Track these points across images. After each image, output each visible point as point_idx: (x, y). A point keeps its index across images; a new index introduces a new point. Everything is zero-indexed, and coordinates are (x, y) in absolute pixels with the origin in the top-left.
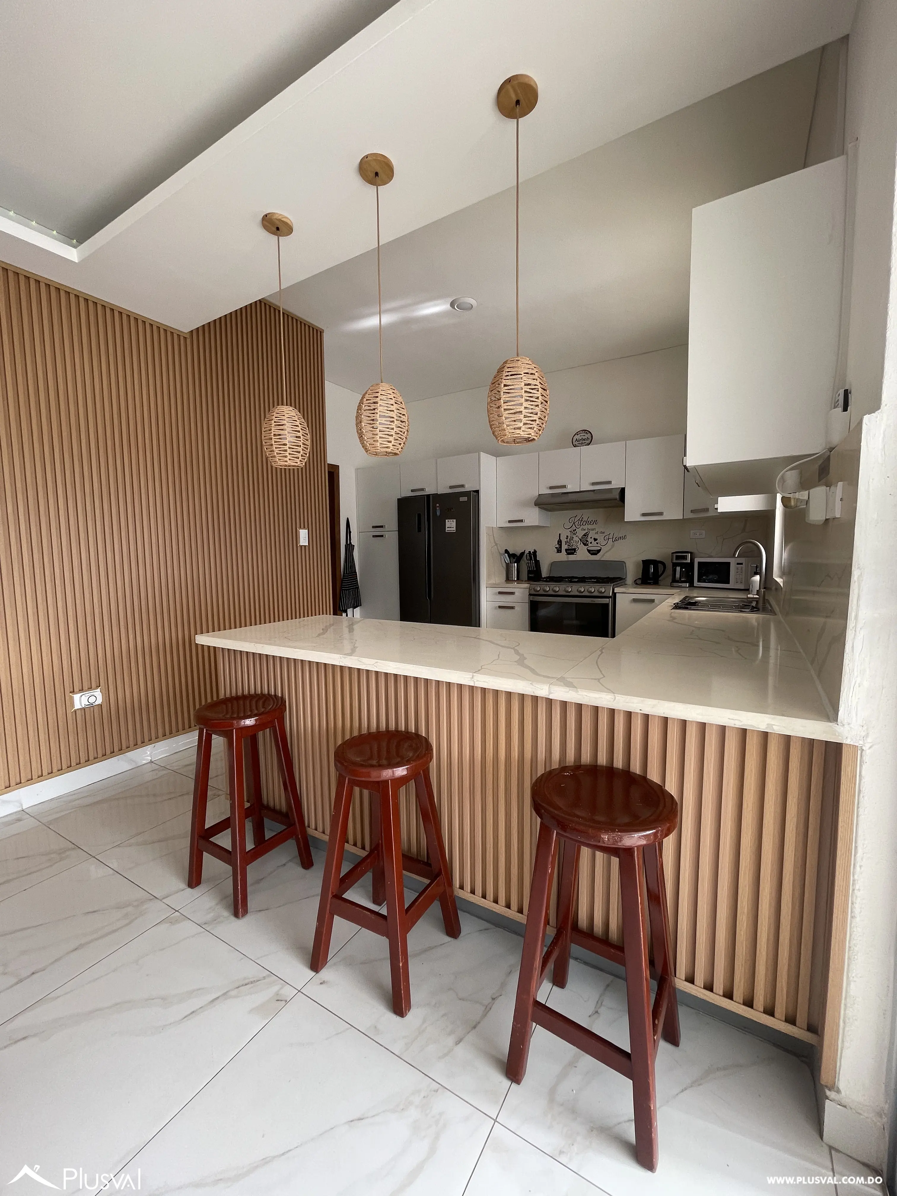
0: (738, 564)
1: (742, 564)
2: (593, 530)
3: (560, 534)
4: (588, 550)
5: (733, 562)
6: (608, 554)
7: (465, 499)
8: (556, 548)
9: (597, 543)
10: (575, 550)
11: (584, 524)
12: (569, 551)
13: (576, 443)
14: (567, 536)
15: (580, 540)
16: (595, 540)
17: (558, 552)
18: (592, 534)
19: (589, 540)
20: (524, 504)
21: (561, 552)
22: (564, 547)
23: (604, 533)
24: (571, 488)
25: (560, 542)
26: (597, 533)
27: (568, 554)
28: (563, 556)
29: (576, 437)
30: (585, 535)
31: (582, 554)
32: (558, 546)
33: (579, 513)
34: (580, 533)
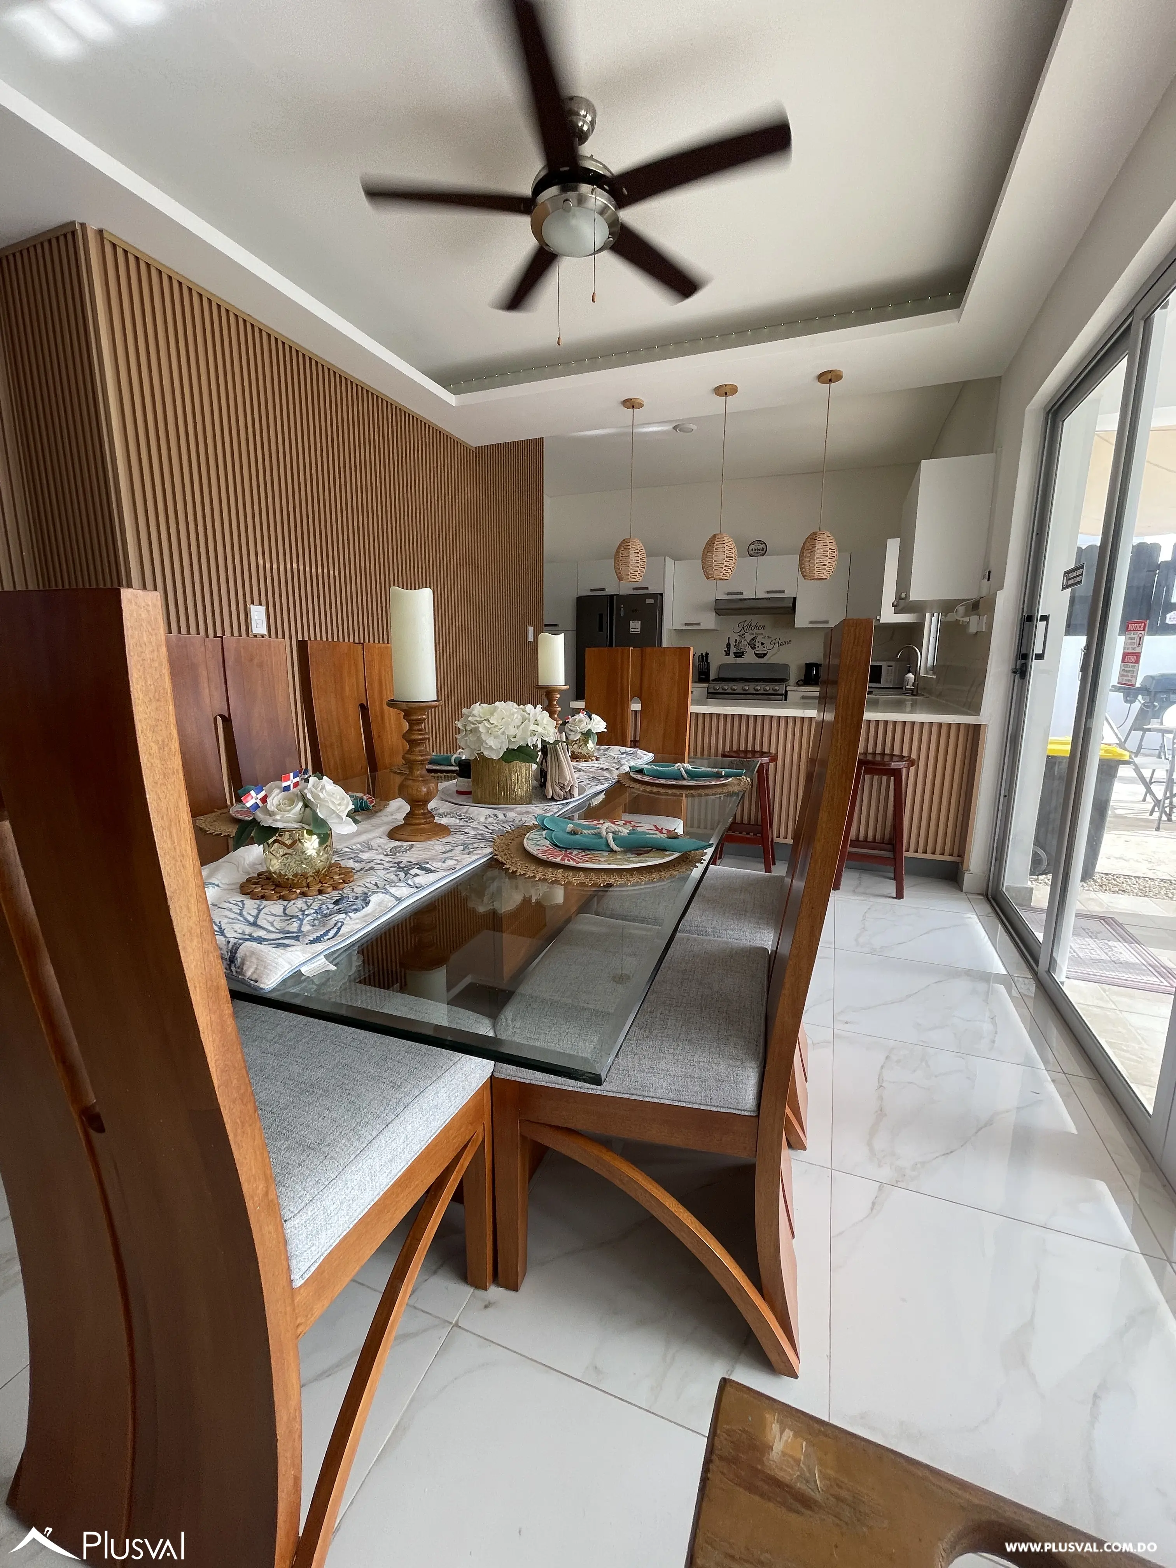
0: (889, 666)
1: (892, 666)
2: (760, 634)
3: (729, 638)
4: (756, 654)
5: (884, 664)
6: (776, 656)
7: (652, 601)
8: (725, 651)
9: (764, 647)
10: (743, 653)
11: (753, 628)
12: (738, 655)
13: (752, 552)
14: (736, 640)
15: (748, 644)
16: (762, 644)
17: (726, 655)
18: (760, 639)
19: (757, 644)
20: (703, 608)
21: (729, 655)
22: (733, 650)
23: (771, 637)
24: (747, 595)
25: (729, 645)
26: (764, 638)
27: (736, 657)
28: (731, 659)
29: (752, 547)
30: (752, 639)
31: (749, 657)
32: (726, 649)
33: (749, 618)
34: (749, 637)
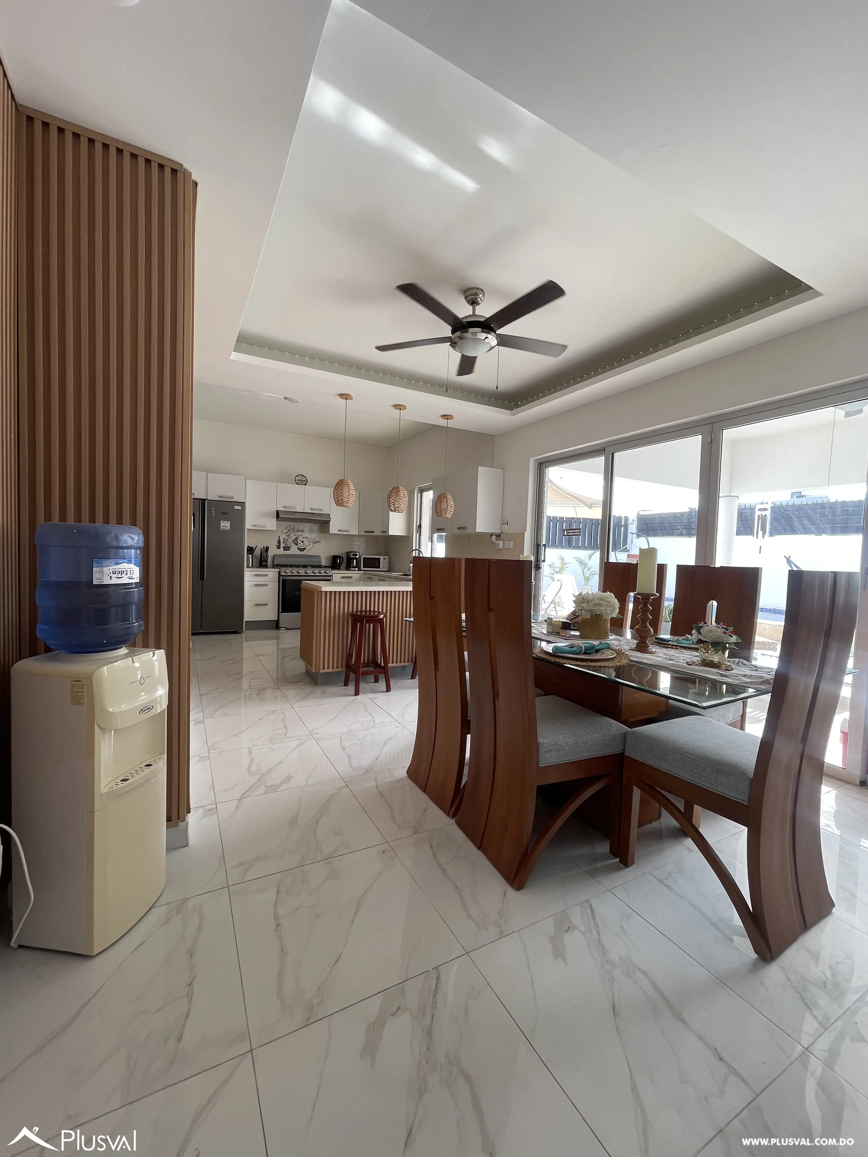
0: (384, 559)
1: (386, 559)
2: (301, 535)
3: (279, 537)
4: (298, 548)
5: (381, 558)
6: (311, 550)
7: (240, 508)
8: (277, 545)
9: (304, 544)
10: (289, 547)
11: (296, 531)
12: (286, 548)
13: (298, 482)
14: (284, 538)
15: (293, 541)
16: (303, 542)
17: (278, 548)
18: (300, 538)
19: (298, 541)
20: (267, 515)
21: (280, 548)
22: (282, 545)
23: (308, 538)
24: (299, 509)
25: (279, 542)
26: (303, 538)
27: (285, 550)
28: (281, 551)
29: (297, 478)
30: (296, 539)
31: (294, 550)
32: (278, 544)
33: (292, 524)
34: (293, 537)
